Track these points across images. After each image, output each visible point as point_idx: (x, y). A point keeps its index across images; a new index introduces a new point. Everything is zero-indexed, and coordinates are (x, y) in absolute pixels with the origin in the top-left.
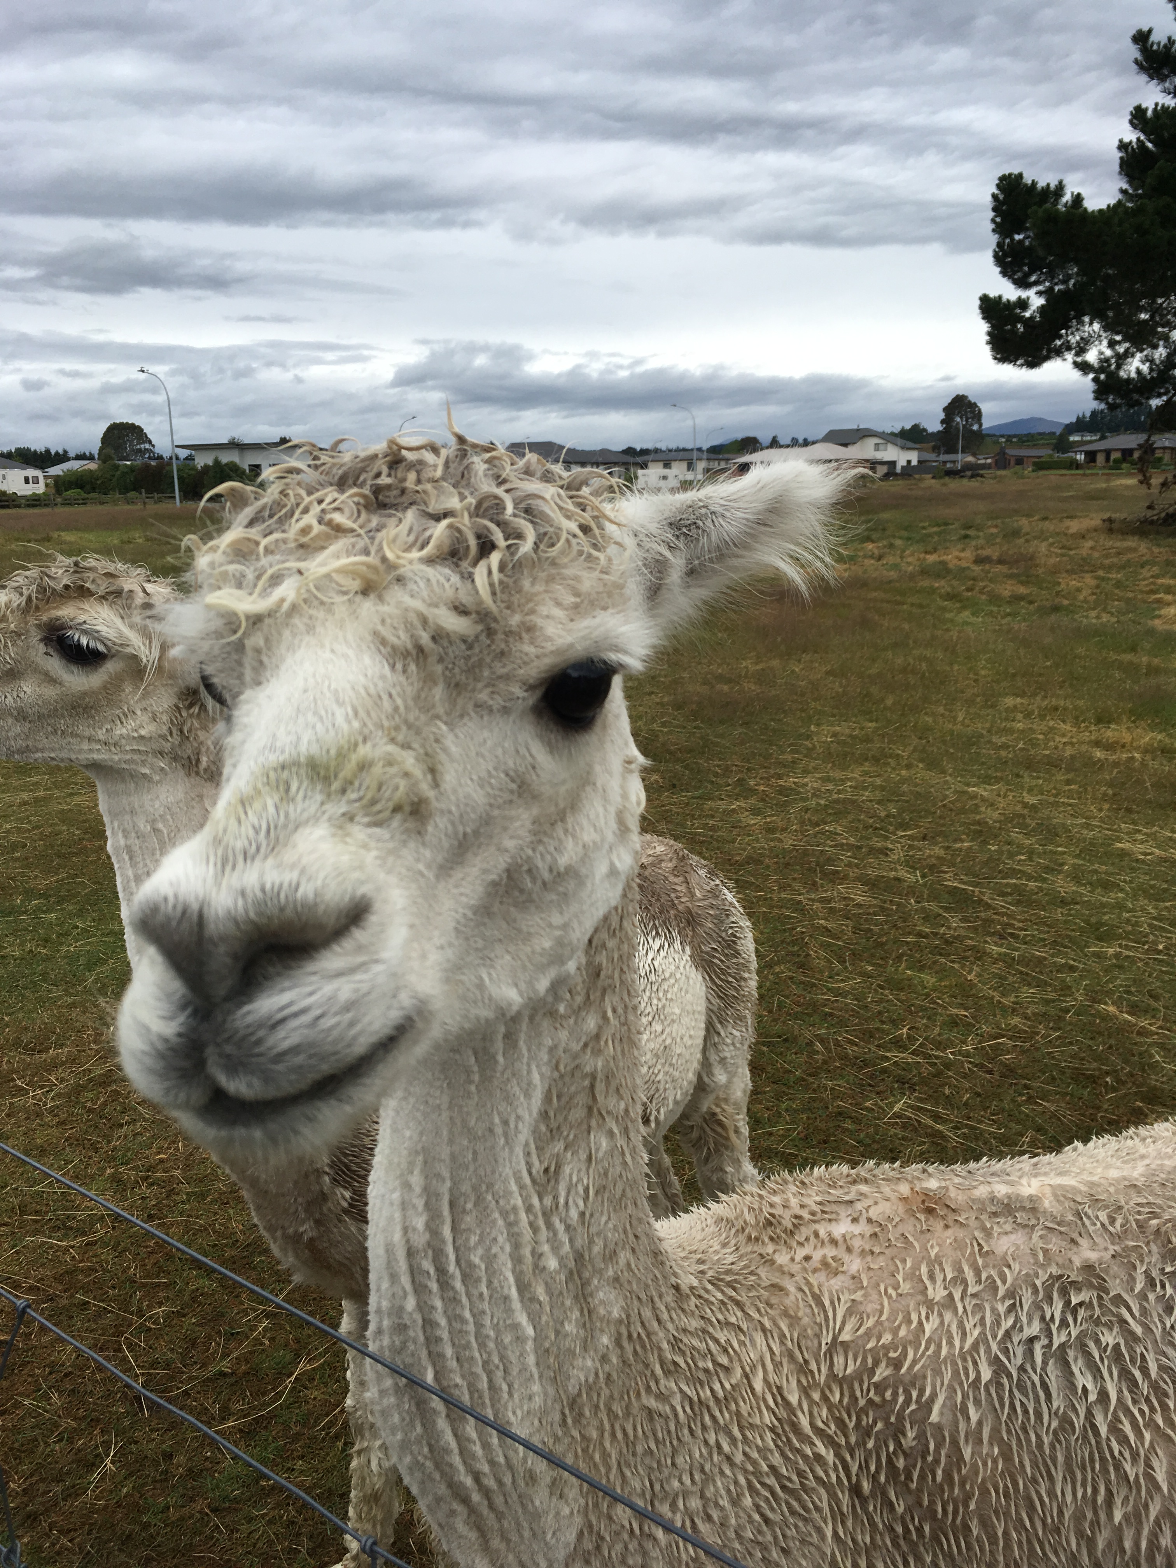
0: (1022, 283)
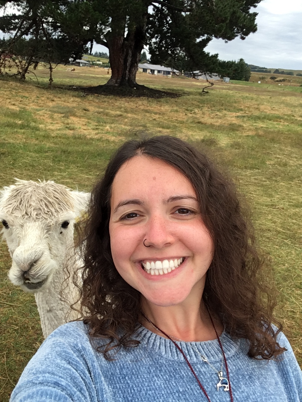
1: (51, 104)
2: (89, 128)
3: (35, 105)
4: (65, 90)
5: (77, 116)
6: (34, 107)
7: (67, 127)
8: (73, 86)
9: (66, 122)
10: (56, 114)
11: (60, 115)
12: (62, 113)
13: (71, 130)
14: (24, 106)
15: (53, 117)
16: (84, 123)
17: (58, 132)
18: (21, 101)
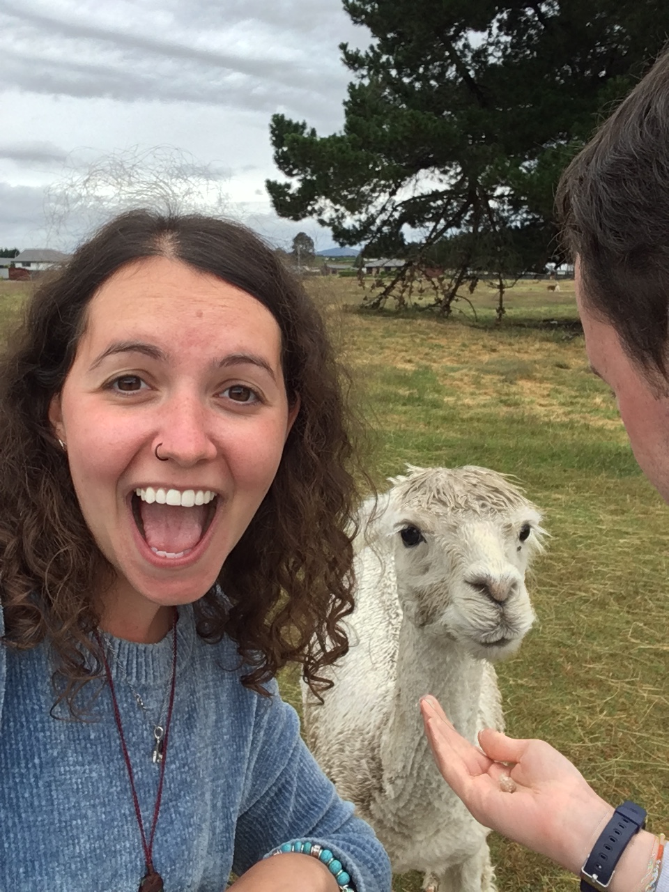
0: (290, 174)
1: (486, 358)
2: (554, 402)
3: (452, 361)
4: (527, 329)
5: (535, 379)
6: (448, 364)
7: (501, 401)
8: (552, 320)
9: (505, 390)
10: (488, 377)
11: (497, 377)
12: (502, 374)
13: (509, 405)
14: (428, 363)
15: (479, 383)
16: (546, 393)
17: (479, 410)
18: (427, 354)
